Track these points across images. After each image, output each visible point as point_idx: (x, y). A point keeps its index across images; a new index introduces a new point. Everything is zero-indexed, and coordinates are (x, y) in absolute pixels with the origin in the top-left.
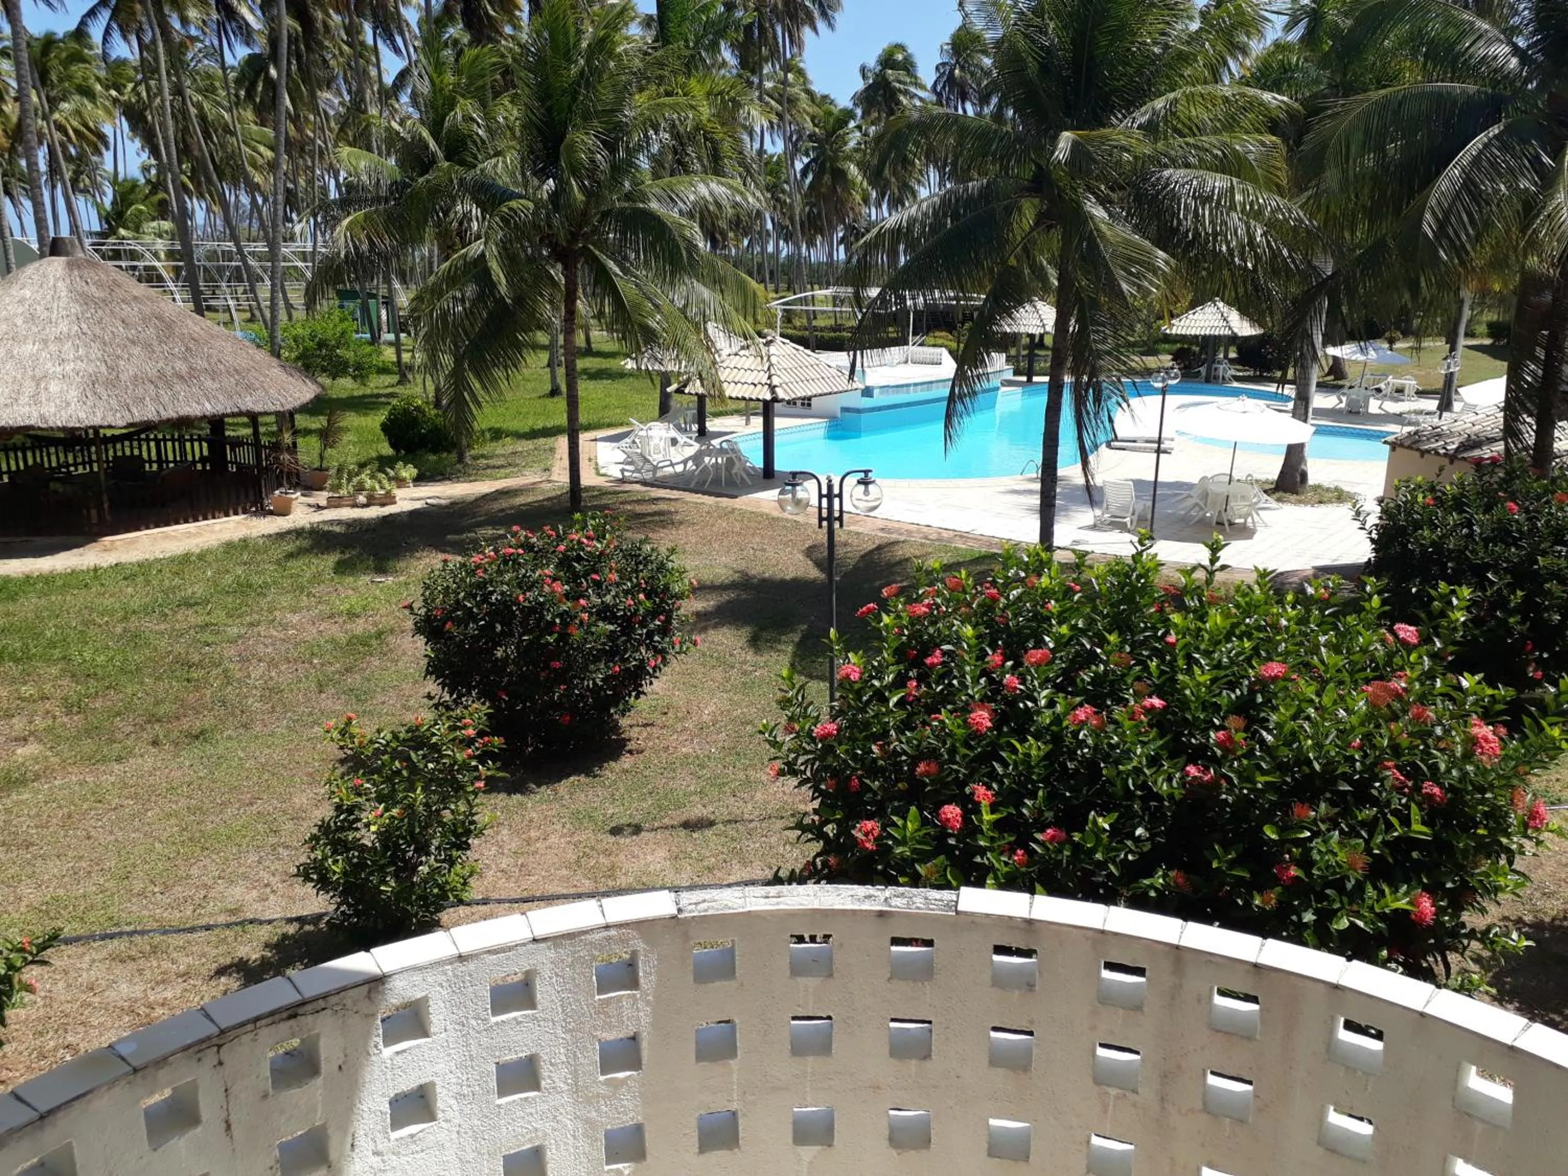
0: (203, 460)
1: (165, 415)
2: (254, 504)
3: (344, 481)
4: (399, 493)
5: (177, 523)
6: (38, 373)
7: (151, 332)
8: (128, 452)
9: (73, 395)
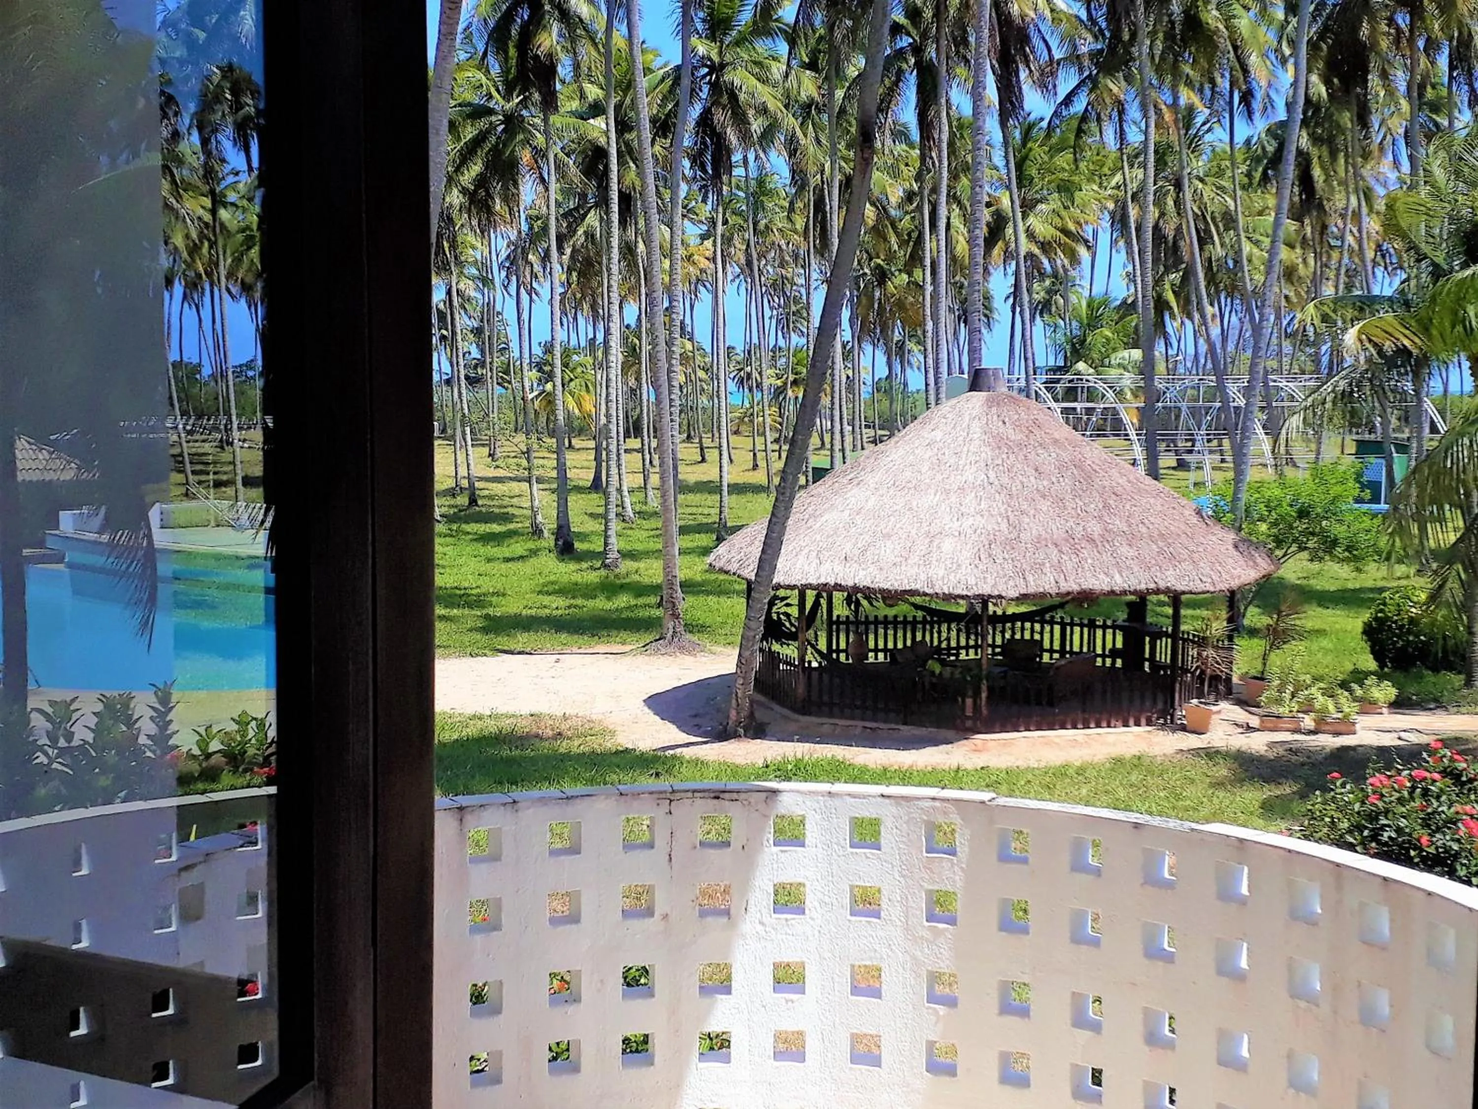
0: (1114, 653)
1: (1065, 587)
2: (1163, 714)
3: (1287, 696)
4: (1363, 722)
5: (1063, 727)
6: (935, 529)
7: (1067, 483)
8: (1027, 636)
9: (966, 555)
